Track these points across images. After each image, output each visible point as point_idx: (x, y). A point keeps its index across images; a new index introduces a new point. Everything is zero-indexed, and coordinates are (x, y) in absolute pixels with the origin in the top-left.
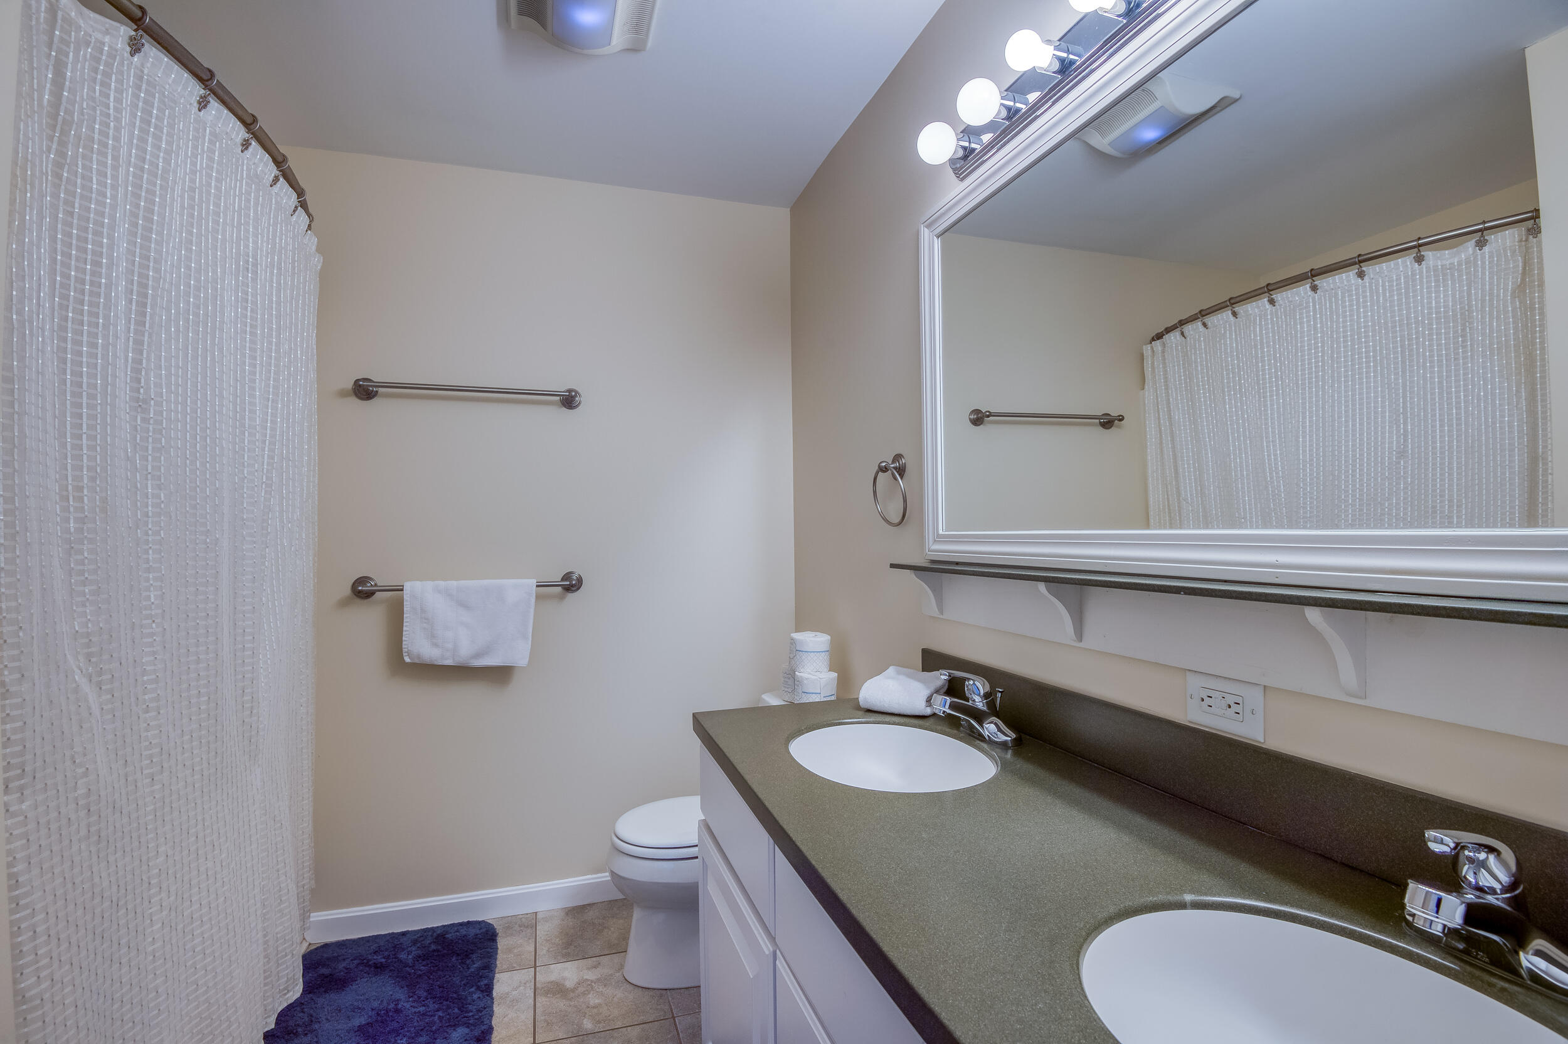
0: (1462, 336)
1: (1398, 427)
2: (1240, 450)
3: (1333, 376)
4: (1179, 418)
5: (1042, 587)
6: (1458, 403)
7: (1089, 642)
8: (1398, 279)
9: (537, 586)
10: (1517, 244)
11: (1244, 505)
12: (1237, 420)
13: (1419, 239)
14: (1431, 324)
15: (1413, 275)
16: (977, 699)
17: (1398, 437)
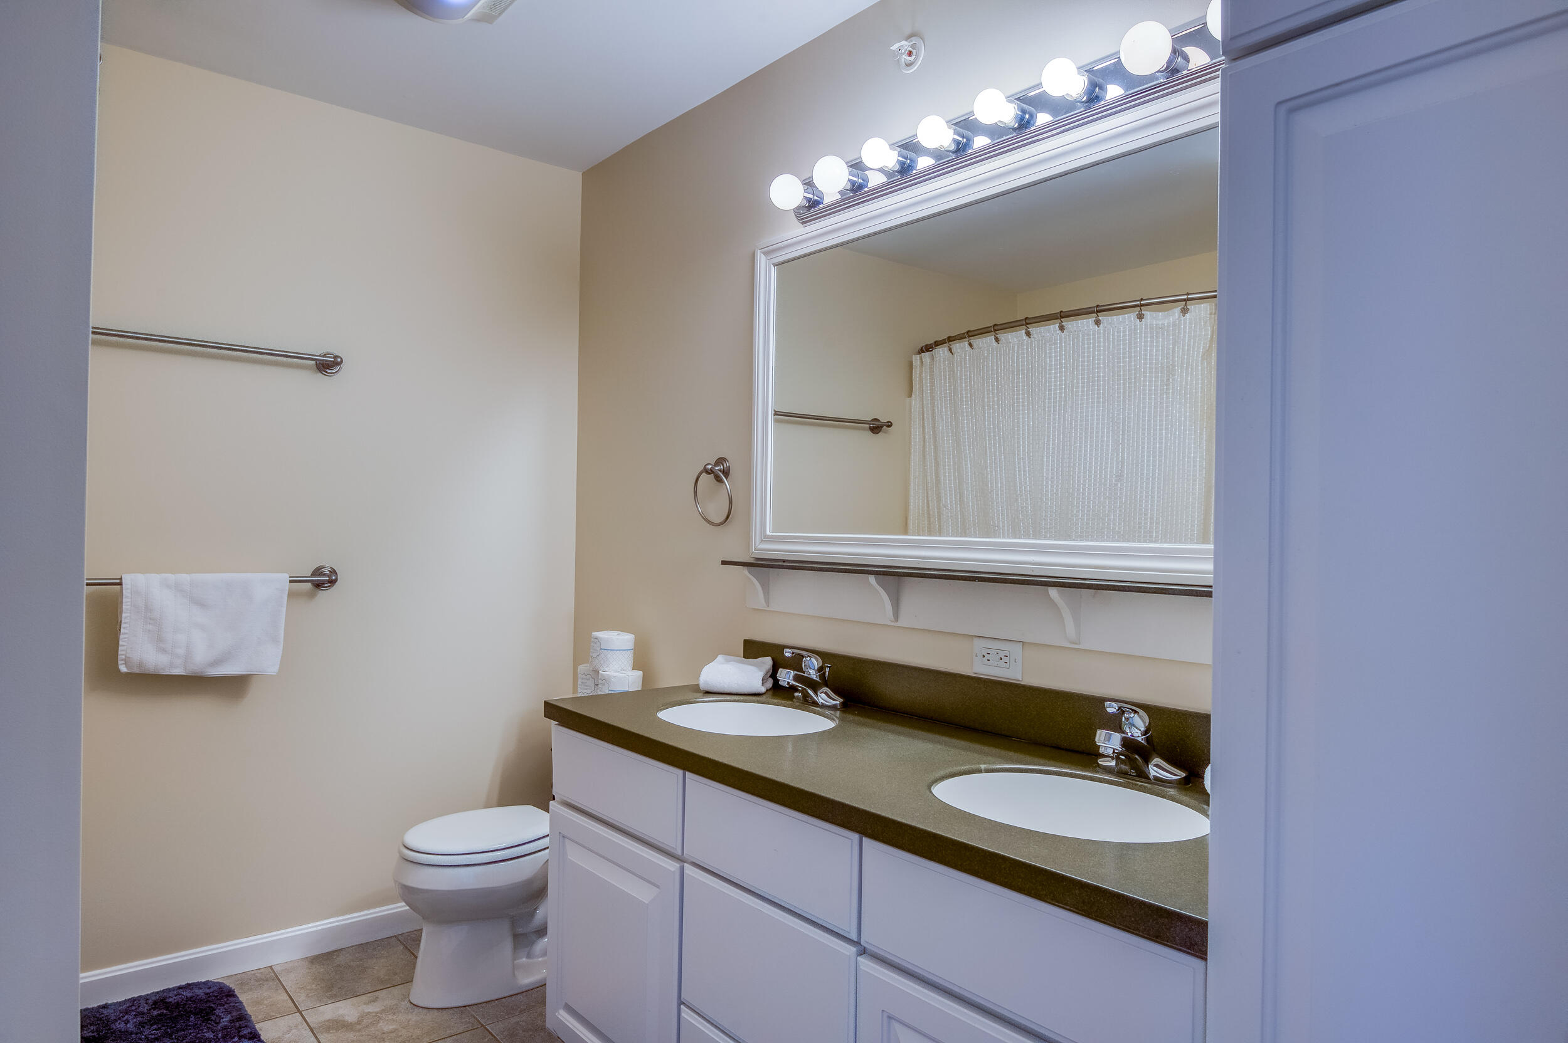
0: (1166, 385)
1: (1118, 455)
2: (996, 464)
3: (1072, 407)
4: (943, 428)
5: (872, 579)
6: (1161, 439)
7: (903, 622)
8: (1124, 331)
9: (291, 582)
10: (1208, 316)
11: (998, 515)
12: (994, 436)
13: (1142, 300)
14: (1145, 372)
15: (1135, 329)
16: (812, 672)
17: (1118, 463)
